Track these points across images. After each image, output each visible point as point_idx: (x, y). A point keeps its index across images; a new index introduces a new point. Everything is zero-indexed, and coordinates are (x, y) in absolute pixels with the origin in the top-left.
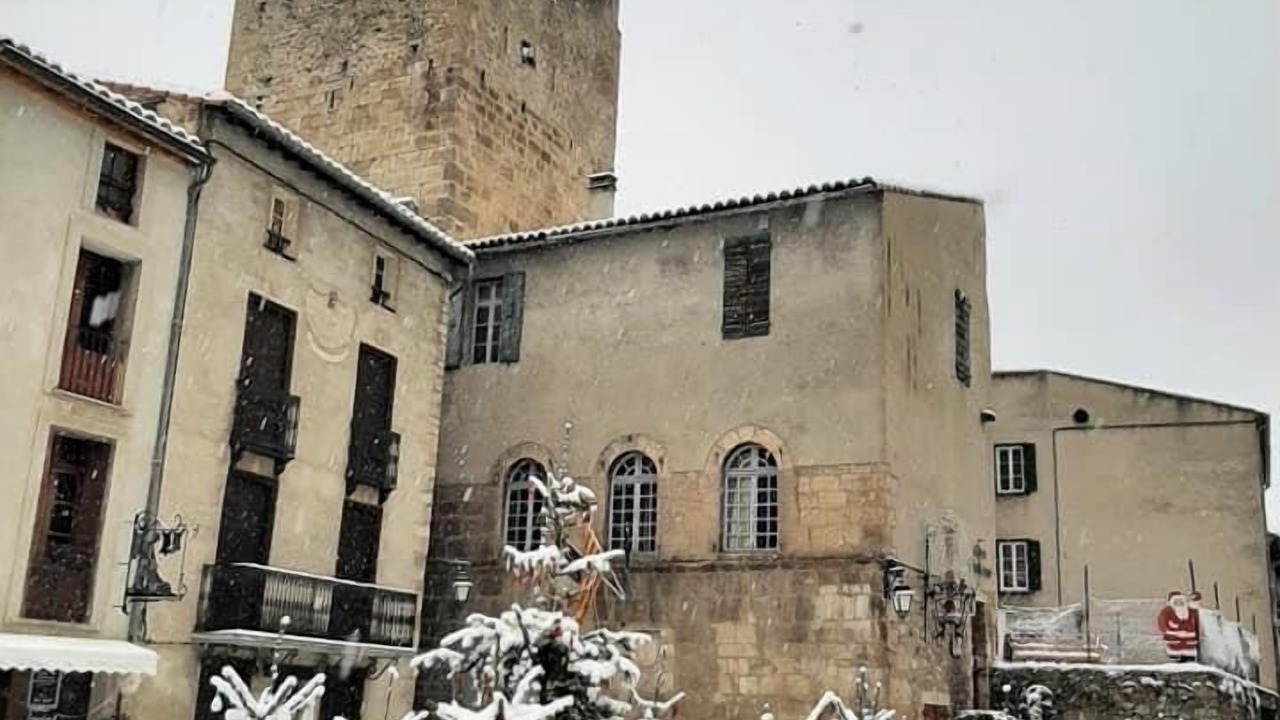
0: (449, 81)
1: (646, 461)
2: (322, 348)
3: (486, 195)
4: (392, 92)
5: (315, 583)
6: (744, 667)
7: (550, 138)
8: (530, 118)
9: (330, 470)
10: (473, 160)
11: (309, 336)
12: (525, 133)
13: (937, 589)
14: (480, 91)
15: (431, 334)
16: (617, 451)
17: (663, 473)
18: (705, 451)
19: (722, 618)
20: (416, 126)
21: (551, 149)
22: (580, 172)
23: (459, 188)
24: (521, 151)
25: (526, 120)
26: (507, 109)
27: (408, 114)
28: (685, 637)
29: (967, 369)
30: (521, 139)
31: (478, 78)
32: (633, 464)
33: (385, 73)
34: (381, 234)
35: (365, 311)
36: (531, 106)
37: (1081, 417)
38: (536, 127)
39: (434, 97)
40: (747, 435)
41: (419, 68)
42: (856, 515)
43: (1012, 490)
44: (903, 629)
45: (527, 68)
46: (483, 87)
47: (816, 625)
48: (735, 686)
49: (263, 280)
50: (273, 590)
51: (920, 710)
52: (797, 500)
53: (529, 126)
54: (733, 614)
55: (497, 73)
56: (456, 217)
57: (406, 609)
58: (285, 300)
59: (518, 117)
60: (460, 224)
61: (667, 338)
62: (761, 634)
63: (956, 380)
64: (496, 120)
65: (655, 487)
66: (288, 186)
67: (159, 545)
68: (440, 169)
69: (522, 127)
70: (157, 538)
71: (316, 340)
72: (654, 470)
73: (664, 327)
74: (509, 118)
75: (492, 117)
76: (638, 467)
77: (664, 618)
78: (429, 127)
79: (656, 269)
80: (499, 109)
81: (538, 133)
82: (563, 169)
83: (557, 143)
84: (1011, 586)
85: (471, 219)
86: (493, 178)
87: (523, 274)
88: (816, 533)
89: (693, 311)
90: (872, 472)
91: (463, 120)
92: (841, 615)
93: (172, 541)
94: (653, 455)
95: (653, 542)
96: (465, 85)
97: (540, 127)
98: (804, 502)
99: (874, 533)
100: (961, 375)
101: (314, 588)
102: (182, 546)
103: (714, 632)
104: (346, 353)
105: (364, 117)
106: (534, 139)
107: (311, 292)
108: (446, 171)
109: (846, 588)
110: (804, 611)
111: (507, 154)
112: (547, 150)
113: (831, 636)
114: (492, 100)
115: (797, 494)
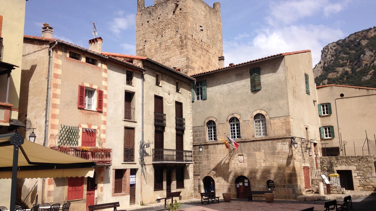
0: (185, 39)
1: (237, 119)
2: (168, 103)
3: (196, 63)
4: (173, 42)
5: (173, 150)
6: (262, 161)
7: (208, 47)
8: (203, 43)
9: (173, 128)
10: (192, 55)
11: (166, 101)
12: (202, 47)
13: (304, 142)
14: (192, 39)
15: (189, 97)
16: (230, 117)
17: (241, 121)
18: (249, 116)
19: (256, 151)
20: (179, 49)
21: (209, 49)
22: (215, 53)
23: (190, 62)
24: (202, 51)
25: (202, 44)
26: (198, 42)
27: (177, 47)
28: (249, 155)
29: (309, 91)
30: (202, 48)
31: (191, 37)
32: (234, 120)
33: (171, 38)
34: (177, 77)
35: (175, 94)
36: (203, 40)
37: (342, 95)
38: (205, 45)
39: (182, 42)
40: (258, 112)
41: (178, 36)
42: (284, 127)
43: (326, 114)
44: (297, 151)
45: (201, 32)
46: (192, 38)
47: (277, 151)
48: (261, 165)
49: (156, 92)
50: (165, 153)
51: (302, 167)
52: (271, 125)
53: (203, 45)
54: (259, 150)
55: (195, 34)
56: (190, 68)
57: (190, 154)
58: (160, 95)
59: (201, 43)
60: (191, 70)
61: (239, 92)
62: (265, 154)
63: (306, 94)
64: (196, 45)
65: (239, 124)
66: (158, 71)
67: (145, 146)
68: (185, 58)
69: (202, 46)
70: (145, 145)
71: (167, 102)
72: (239, 121)
73: (238, 90)
74: (199, 44)
75: (195, 45)
76: (235, 120)
77: (244, 152)
78: (182, 49)
79: (235, 77)
80: (197, 43)
81: (205, 46)
82: (212, 53)
83: (210, 47)
84: (327, 137)
85: (193, 68)
86: (197, 58)
87: (206, 80)
88: (275, 132)
89: (244, 86)
90: (287, 118)
91: (189, 47)
92: (282, 149)
93: (148, 146)
94: (238, 117)
95: (240, 136)
96: (189, 39)
97: (206, 45)
98: (272, 125)
99: (289, 131)
100: (307, 93)
101: (173, 151)
102: (150, 146)
103: (255, 154)
104: (173, 103)
105: (167, 48)
106: (204, 48)
107: (165, 92)
108: (187, 59)
109: (283, 143)
110: (274, 148)
111: (199, 52)
112: (208, 50)
113: (281, 153)
114: (195, 41)
115: (271, 123)
